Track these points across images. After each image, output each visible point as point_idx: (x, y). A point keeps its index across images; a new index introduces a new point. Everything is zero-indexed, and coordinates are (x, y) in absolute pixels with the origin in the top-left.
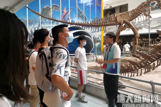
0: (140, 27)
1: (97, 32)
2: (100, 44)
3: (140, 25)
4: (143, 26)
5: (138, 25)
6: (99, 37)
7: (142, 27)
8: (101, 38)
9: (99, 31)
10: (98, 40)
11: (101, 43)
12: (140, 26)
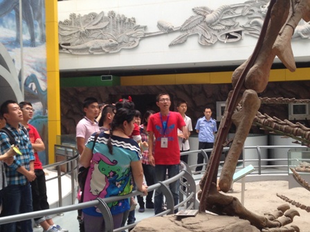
0: (231, 31)
1: (26, 45)
2: (45, 113)
3: (229, 23)
4: (246, 29)
5: (223, 23)
6: (39, 75)
7: (239, 32)
8: (45, 80)
9: (37, 40)
10: (34, 87)
11: (45, 106)
12: (230, 27)
